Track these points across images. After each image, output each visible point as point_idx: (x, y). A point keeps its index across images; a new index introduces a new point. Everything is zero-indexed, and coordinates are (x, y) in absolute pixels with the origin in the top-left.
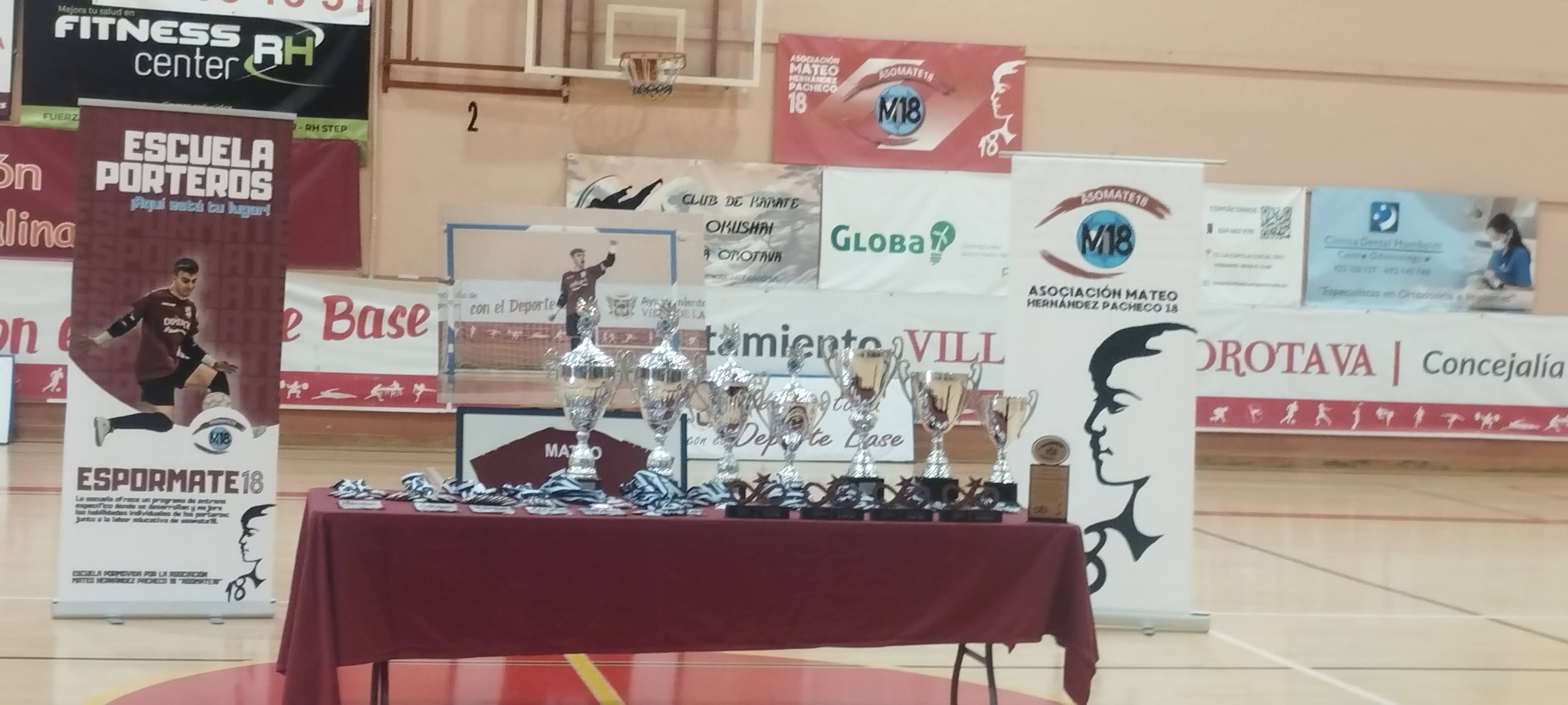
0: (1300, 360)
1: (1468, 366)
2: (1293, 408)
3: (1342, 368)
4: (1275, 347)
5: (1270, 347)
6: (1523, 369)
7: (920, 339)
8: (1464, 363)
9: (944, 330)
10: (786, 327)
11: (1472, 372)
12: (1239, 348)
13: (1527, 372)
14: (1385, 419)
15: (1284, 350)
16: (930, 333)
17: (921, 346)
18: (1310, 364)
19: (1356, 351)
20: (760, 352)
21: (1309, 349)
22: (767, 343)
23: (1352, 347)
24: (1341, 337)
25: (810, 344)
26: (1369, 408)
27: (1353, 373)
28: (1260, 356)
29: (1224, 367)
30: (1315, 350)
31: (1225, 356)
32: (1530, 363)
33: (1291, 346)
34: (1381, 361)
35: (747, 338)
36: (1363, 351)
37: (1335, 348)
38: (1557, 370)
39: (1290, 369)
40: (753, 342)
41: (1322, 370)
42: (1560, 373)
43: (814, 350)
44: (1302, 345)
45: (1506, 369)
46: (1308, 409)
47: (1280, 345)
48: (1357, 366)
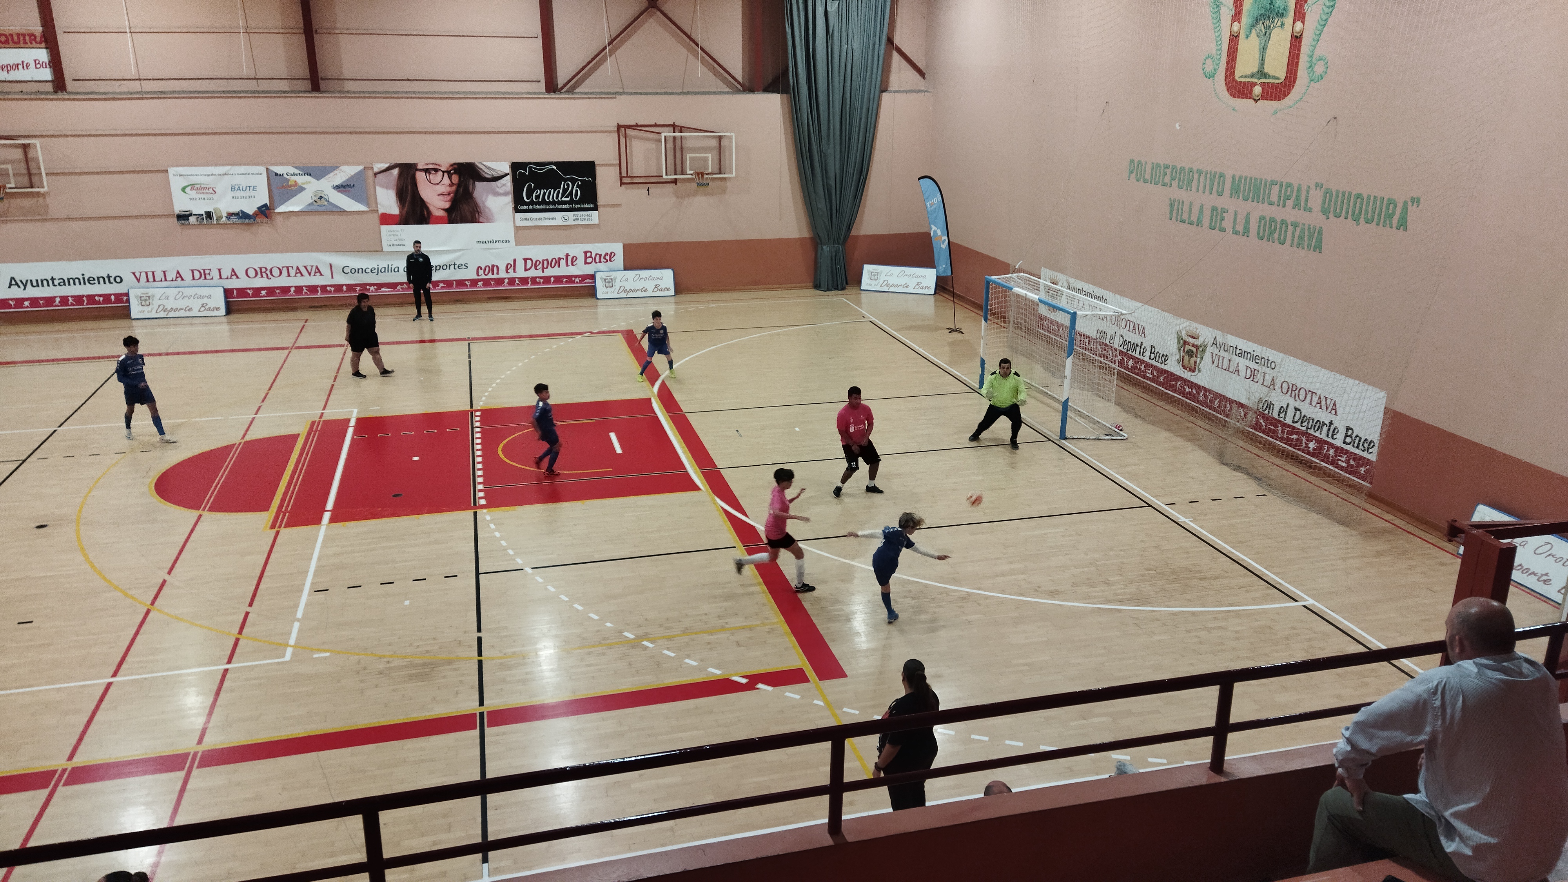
0: (292, 272)
1: (361, 270)
2: (293, 289)
3: (310, 274)
4: (281, 268)
5: (279, 268)
6: (383, 270)
7: (138, 275)
8: (358, 269)
9: (146, 271)
10: (83, 275)
11: (362, 272)
12: (267, 270)
13: (385, 271)
14: (331, 291)
15: (285, 269)
16: (141, 273)
17: (138, 278)
18: (297, 273)
19: (314, 268)
20: (75, 284)
21: (295, 268)
22: (77, 281)
23: (312, 266)
24: (309, 264)
25: (94, 280)
26: (324, 288)
27: (315, 275)
28: (276, 272)
29: (262, 276)
30: (298, 268)
31: (261, 273)
32: (385, 268)
33: (288, 268)
34: (325, 271)
35: (68, 280)
36: (317, 268)
37: (305, 267)
38: (396, 270)
39: (289, 276)
40: (71, 281)
41: (302, 275)
42: (398, 271)
43: (96, 281)
44: (292, 267)
45: (376, 270)
46: (299, 289)
47: (283, 267)
48: (316, 273)
